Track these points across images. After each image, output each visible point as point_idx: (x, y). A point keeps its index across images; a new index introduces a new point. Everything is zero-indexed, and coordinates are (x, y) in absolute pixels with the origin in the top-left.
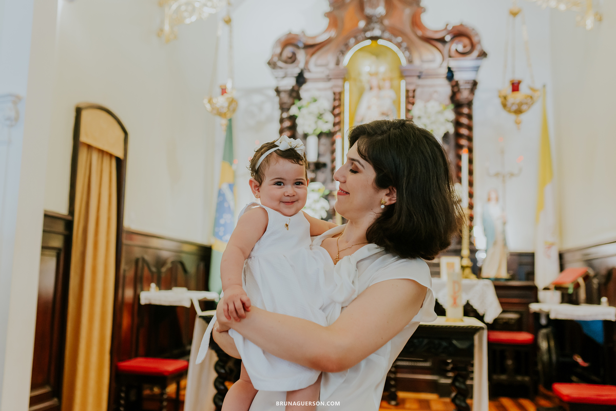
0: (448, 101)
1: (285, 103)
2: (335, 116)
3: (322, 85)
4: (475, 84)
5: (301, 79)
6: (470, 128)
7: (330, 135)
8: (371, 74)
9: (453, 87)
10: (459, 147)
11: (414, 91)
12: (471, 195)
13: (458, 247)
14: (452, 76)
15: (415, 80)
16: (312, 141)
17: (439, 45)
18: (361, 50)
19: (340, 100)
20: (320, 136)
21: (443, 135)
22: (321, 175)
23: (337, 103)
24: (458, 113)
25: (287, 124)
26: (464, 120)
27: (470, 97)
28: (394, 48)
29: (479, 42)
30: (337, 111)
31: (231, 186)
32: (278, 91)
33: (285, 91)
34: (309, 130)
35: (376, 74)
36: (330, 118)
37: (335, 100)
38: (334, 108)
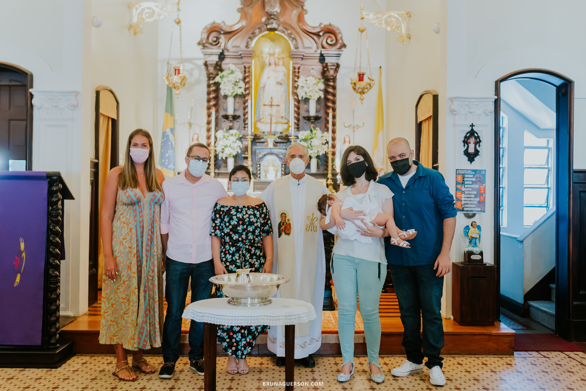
0: (320, 76)
1: (212, 74)
2: (246, 83)
3: (236, 61)
4: (338, 66)
5: (222, 56)
6: (334, 95)
7: (243, 96)
8: (270, 55)
9: (324, 67)
10: (328, 107)
11: (299, 69)
12: (334, 139)
13: (325, 172)
14: (324, 59)
15: (299, 61)
16: (230, 100)
17: (315, 37)
18: (262, 36)
19: (249, 71)
20: (236, 96)
21: (316, 99)
22: (237, 124)
23: (247, 75)
24: (327, 85)
25: (213, 88)
26: (331, 90)
27: (335, 75)
28: (286, 37)
29: (341, 38)
30: (247, 80)
31: (172, 130)
32: (206, 64)
33: (211, 64)
34: (229, 93)
35: (273, 54)
36: (242, 84)
37: (245, 71)
38: (244, 79)
